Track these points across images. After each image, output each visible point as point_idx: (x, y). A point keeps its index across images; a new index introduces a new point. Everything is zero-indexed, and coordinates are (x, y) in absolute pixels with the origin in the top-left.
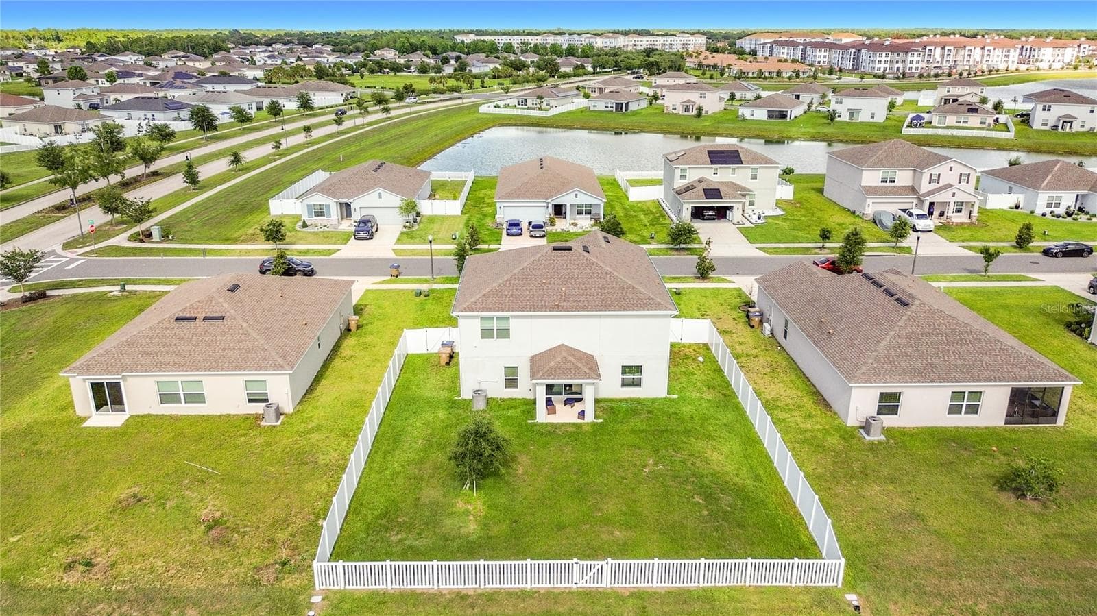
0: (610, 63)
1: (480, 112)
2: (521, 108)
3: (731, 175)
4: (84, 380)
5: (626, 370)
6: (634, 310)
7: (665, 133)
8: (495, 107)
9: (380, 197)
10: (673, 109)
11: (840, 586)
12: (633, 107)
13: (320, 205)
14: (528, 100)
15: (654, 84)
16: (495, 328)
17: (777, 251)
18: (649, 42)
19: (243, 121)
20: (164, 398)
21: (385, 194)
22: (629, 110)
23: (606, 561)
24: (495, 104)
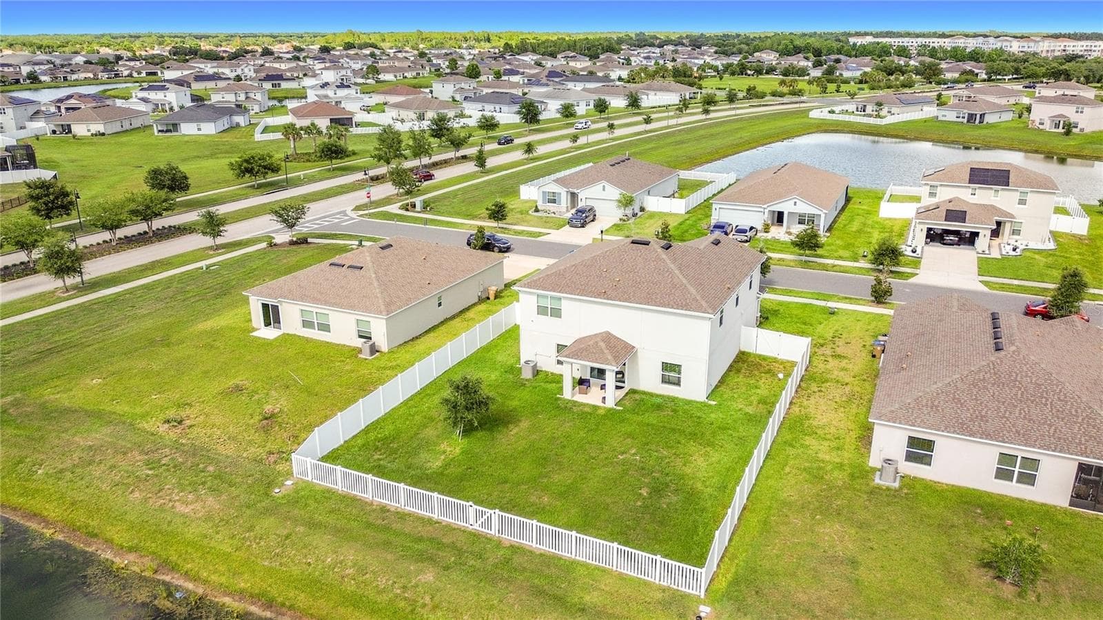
0: (1007, 70)
1: (810, 117)
2: (860, 115)
3: (993, 198)
4: (258, 300)
5: (666, 367)
6: (672, 307)
7: (1026, 151)
8: (829, 112)
9: (604, 190)
10: (1040, 124)
11: (702, 596)
12: (989, 119)
13: (553, 193)
14: (867, 107)
15: (1037, 95)
16: (549, 307)
17: (1003, 287)
18: (1085, 48)
19: (567, 116)
20: (307, 324)
21: (608, 186)
22: (985, 123)
23: (494, 511)
24: (829, 109)
